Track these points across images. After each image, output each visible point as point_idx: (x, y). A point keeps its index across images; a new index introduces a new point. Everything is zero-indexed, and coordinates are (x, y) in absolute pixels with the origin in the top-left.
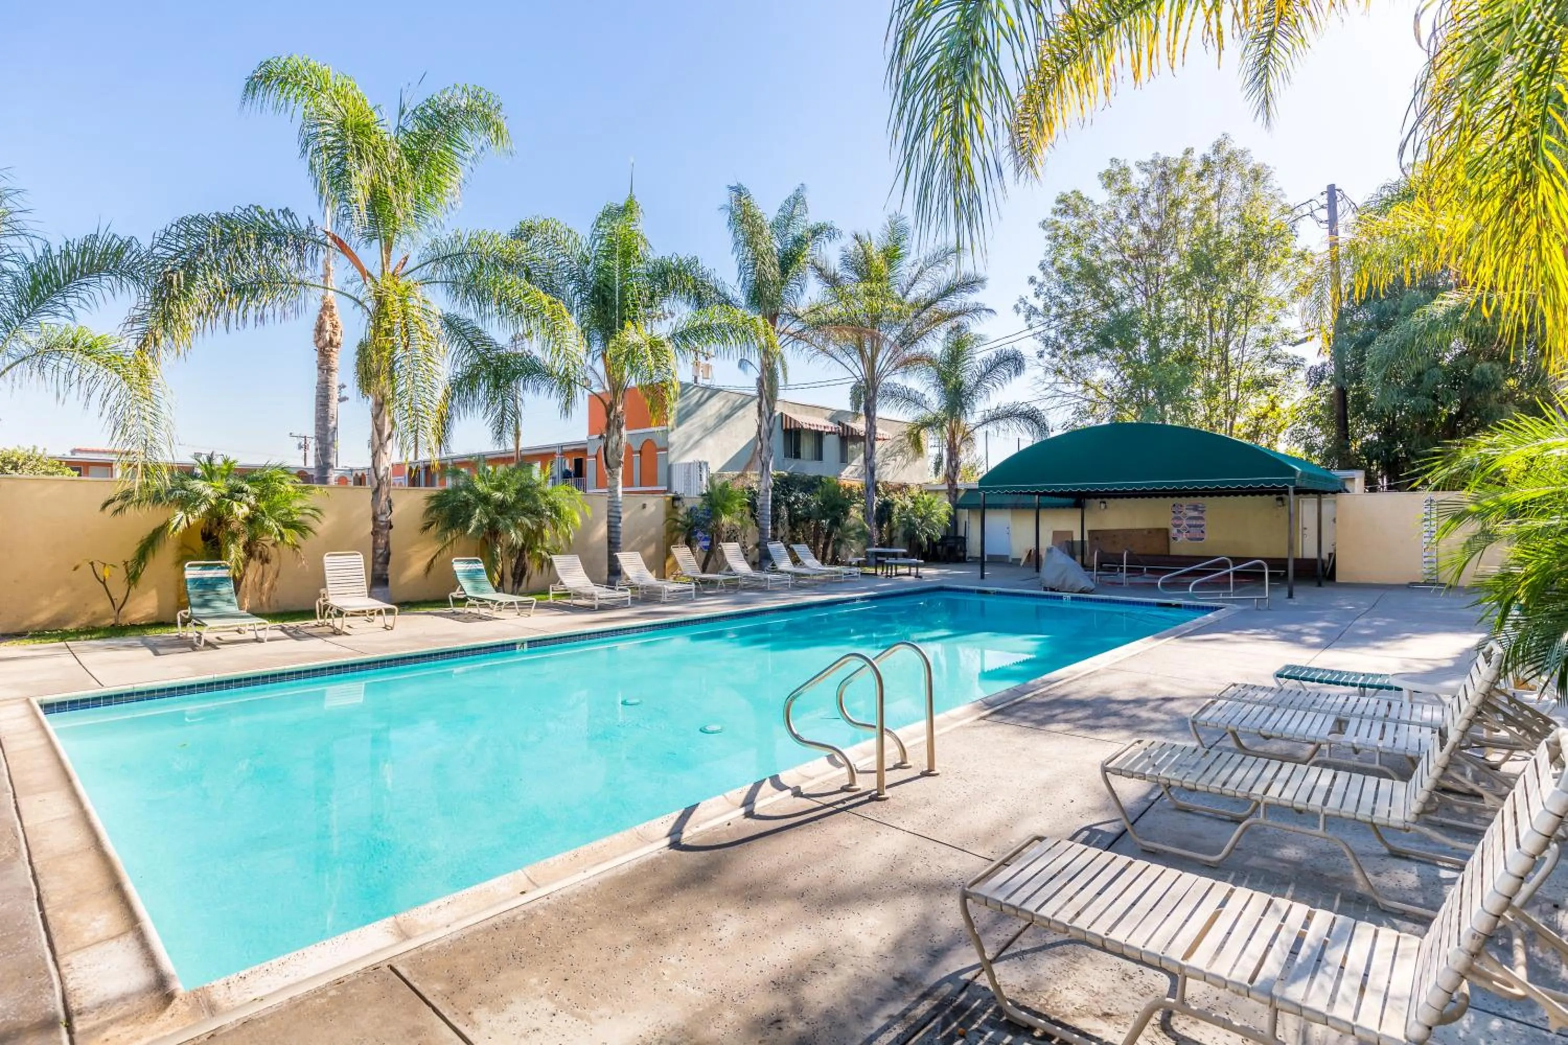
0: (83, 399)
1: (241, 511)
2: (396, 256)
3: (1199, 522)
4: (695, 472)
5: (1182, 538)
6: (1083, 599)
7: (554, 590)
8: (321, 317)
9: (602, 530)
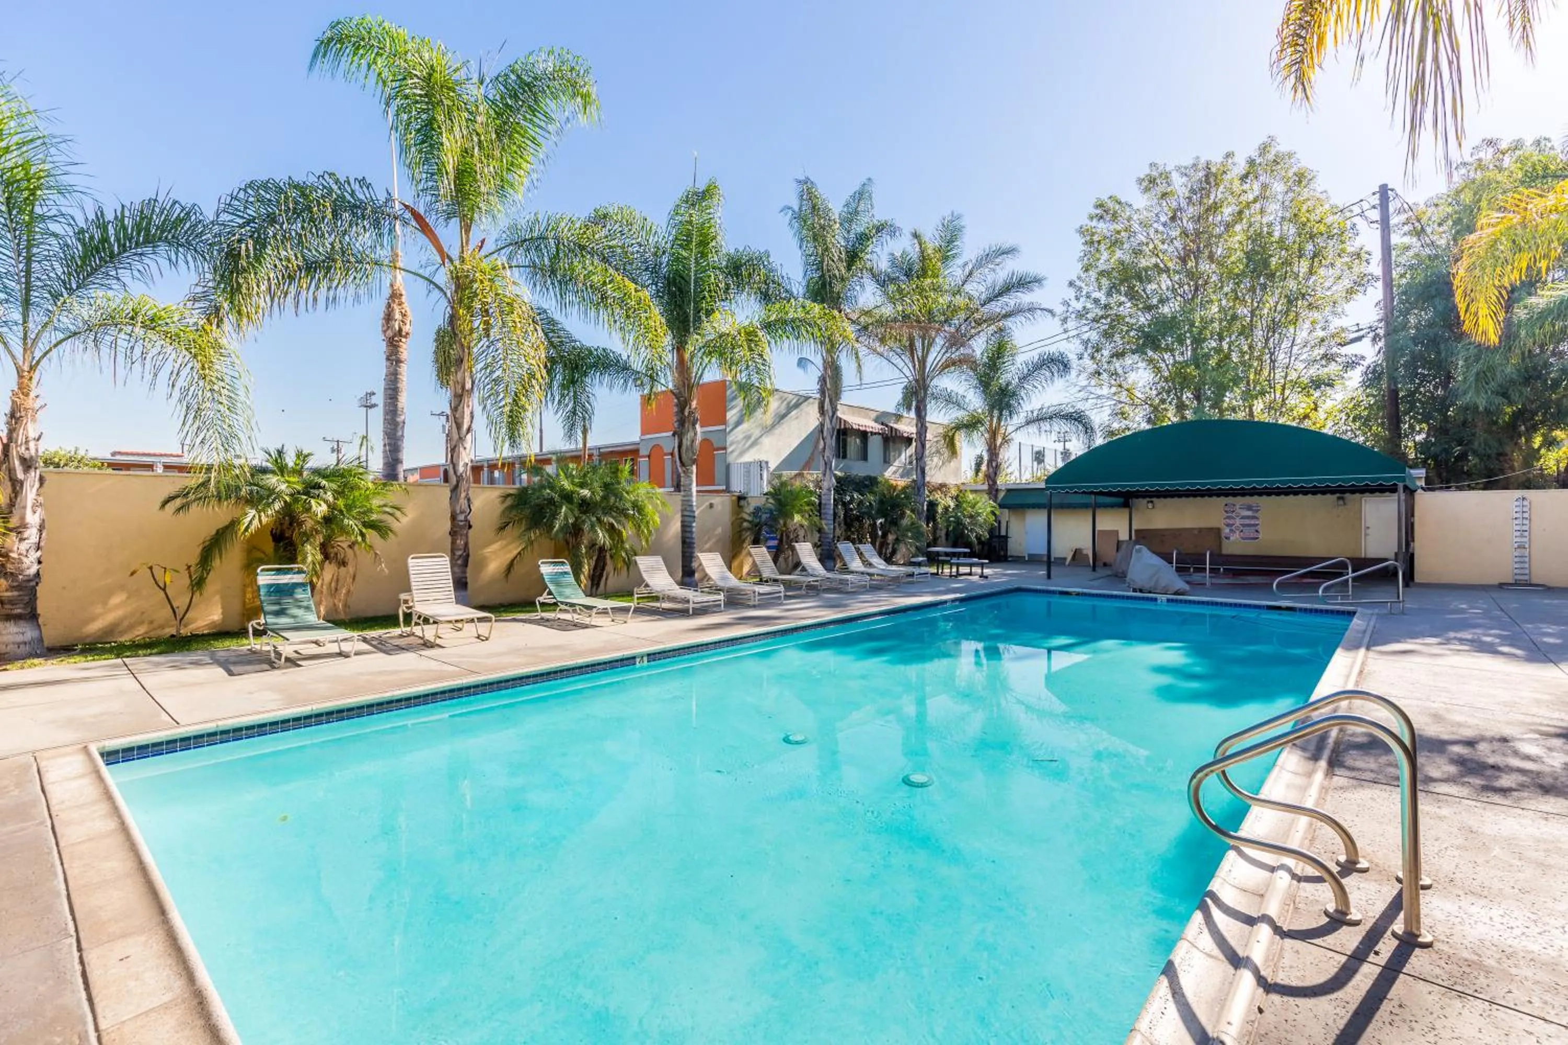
0: (148, 377)
1: (320, 509)
2: (476, 235)
3: (1253, 522)
4: (755, 470)
5: (1235, 537)
6: (1181, 601)
7: (639, 591)
8: (389, 306)
9: (675, 527)
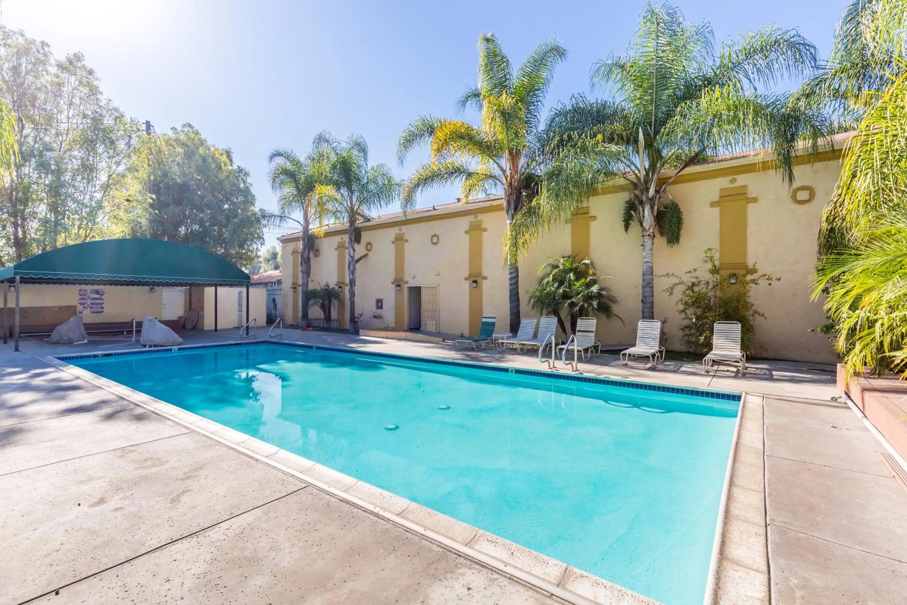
3: (99, 301)
5: (86, 312)
